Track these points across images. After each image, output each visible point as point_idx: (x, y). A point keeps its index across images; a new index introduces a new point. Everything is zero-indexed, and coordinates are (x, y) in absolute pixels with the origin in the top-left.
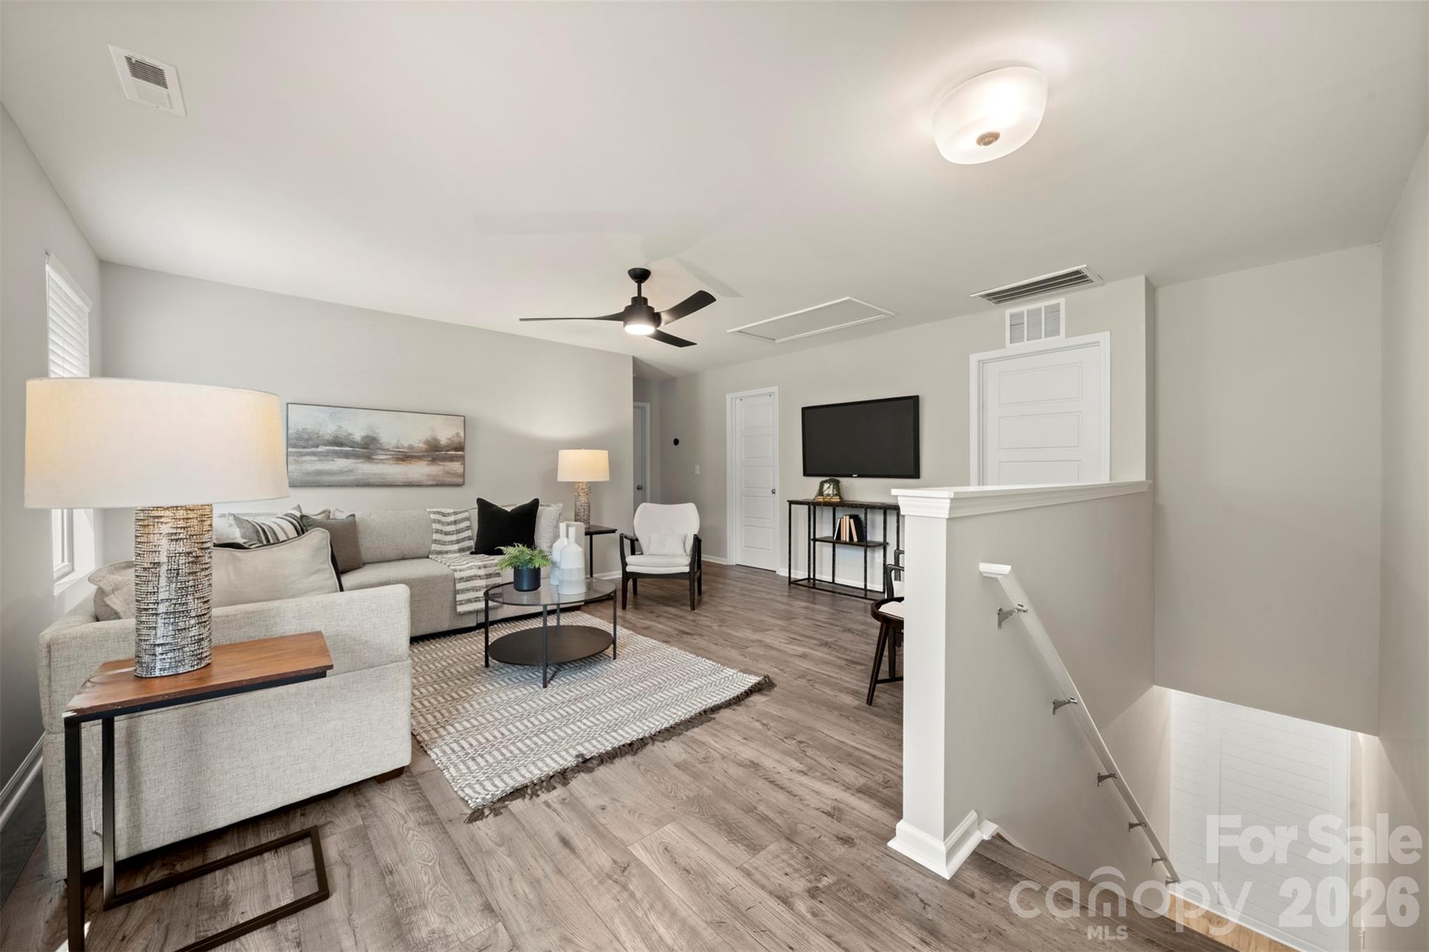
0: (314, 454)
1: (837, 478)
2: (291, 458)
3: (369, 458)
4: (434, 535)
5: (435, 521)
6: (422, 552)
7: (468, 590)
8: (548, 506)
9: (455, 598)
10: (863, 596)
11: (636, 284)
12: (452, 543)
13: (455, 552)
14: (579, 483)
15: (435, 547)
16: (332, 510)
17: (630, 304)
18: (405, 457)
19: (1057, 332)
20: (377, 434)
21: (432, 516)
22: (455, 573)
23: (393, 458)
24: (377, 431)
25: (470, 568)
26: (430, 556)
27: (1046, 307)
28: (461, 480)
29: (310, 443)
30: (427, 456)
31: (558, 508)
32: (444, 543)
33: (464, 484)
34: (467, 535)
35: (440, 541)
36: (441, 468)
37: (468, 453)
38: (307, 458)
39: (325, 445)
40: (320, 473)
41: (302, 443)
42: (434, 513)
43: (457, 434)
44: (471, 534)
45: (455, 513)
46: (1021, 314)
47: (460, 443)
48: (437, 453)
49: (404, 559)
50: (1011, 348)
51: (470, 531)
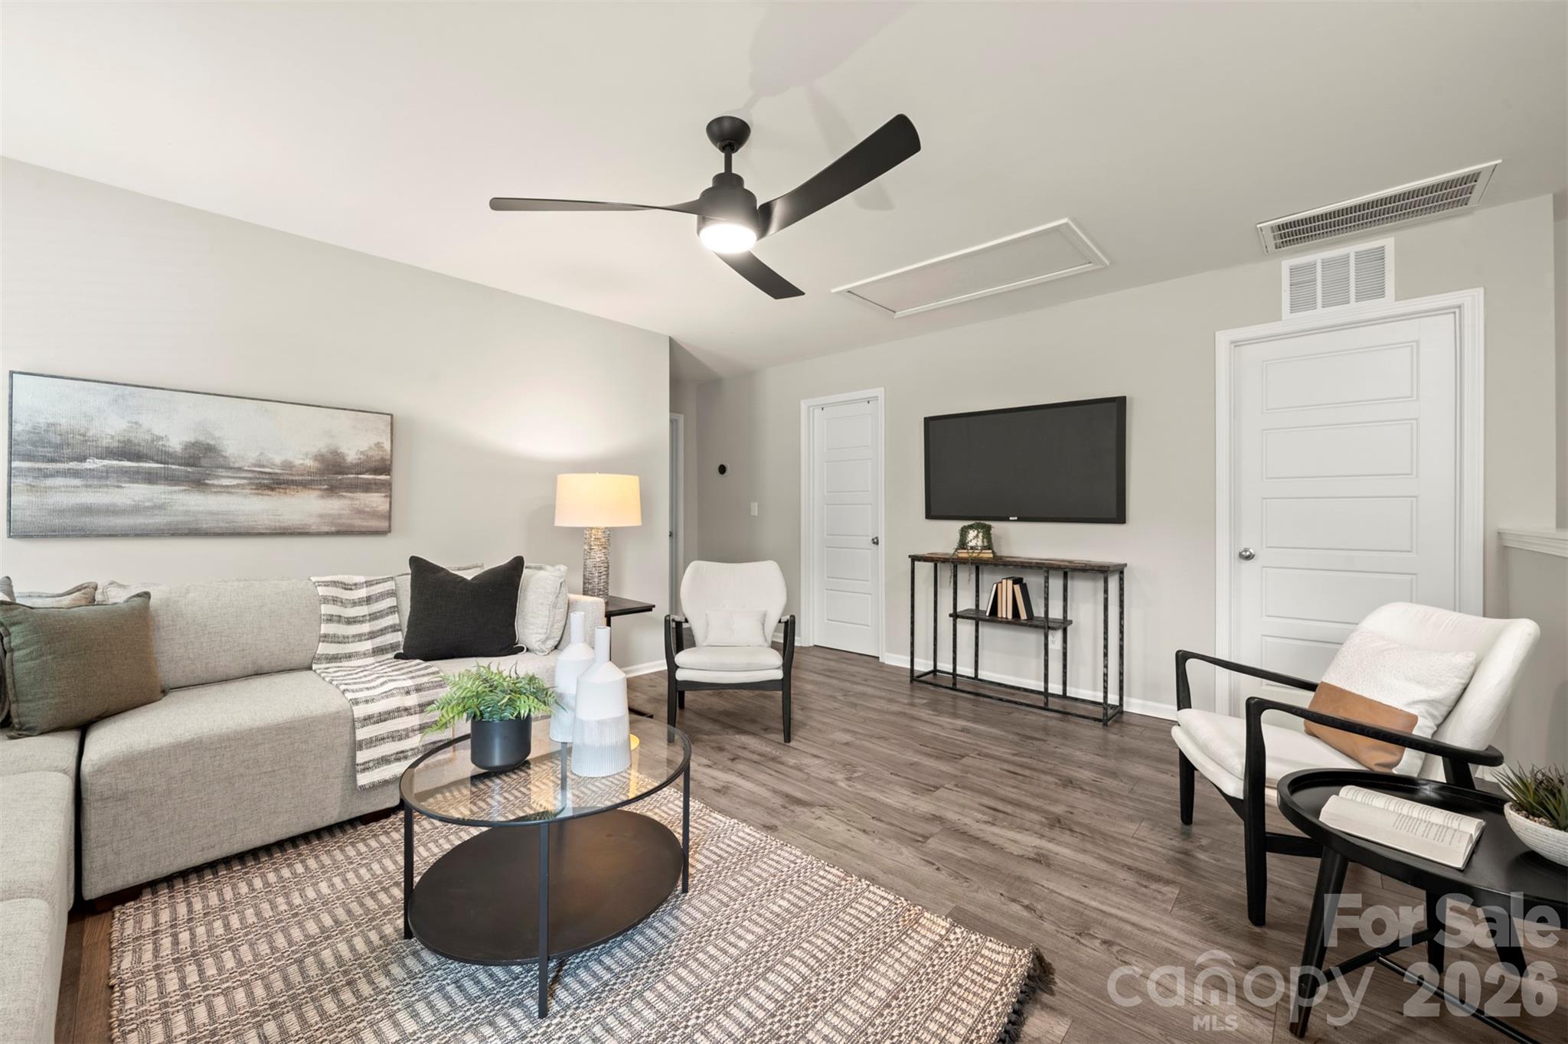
0: (75, 474)
1: (987, 523)
2: (18, 482)
3: (199, 484)
4: (323, 625)
5: (326, 600)
6: (298, 659)
7: (383, 739)
8: (540, 568)
9: (354, 757)
10: (1042, 705)
11: (723, 155)
12: (360, 637)
13: (365, 655)
14: (592, 528)
15: (324, 649)
16: (101, 583)
17: (711, 186)
18: (274, 483)
19: (1380, 292)
20: (214, 438)
21: (322, 591)
22: (355, 708)
23: (249, 484)
24: (217, 434)
25: (388, 694)
26: (314, 667)
27: (1357, 254)
28: (384, 524)
29: (67, 451)
30: (320, 482)
31: (557, 574)
32: (343, 640)
33: (390, 531)
34: (391, 623)
35: (335, 636)
36: (346, 502)
37: (398, 477)
38: (59, 481)
39: (102, 458)
40: (88, 510)
41: (48, 452)
42: (327, 584)
43: (378, 445)
44: (397, 622)
45: (369, 584)
46: (1312, 266)
47: (383, 460)
48: (340, 477)
49: (258, 674)
50: (1291, 320)
51: (396, 615)
